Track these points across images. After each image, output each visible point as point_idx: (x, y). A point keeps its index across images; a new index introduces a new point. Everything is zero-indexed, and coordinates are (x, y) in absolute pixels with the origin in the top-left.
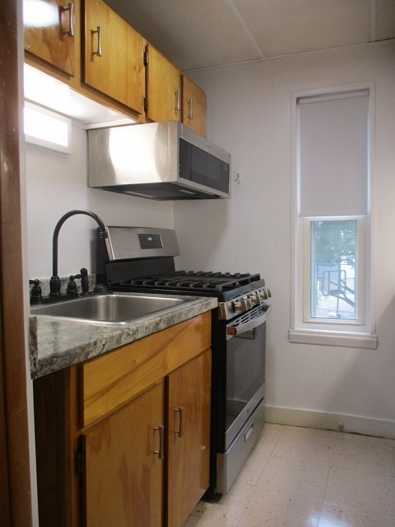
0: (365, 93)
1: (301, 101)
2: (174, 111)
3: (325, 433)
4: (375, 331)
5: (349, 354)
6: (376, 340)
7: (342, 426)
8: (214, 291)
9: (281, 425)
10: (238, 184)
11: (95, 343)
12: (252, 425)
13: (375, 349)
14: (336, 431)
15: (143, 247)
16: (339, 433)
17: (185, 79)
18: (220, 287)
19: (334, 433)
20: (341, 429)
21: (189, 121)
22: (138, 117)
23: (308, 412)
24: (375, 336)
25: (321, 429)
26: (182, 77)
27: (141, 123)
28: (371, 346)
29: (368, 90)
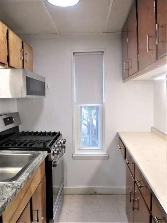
0: (102, 53)
1: (75, 54)
2: (20, 60)
3: (89, 196)
4: (107, 152)
5: (98, 162)
6: (108, 155)
7: (96, 192)
8: (45, 148)
9: (71, 195)
10: (48, 90)
11: (7, 201)
12: (61, 200)
13: (107, 159)
14: (94, 194)
15: (6, 125)
16: (95, 195)
17: (24, 43)
18: (48, 145)
19: (93, 195)
20: (96, 193)
21: (26, 63)
22: (5, 66)
23: (82, 188)
24: (108, 154)
25: (87, 194)
26: (23, 42)
27: (6, 68)
28: (106, 158)
29: (103, 52)
